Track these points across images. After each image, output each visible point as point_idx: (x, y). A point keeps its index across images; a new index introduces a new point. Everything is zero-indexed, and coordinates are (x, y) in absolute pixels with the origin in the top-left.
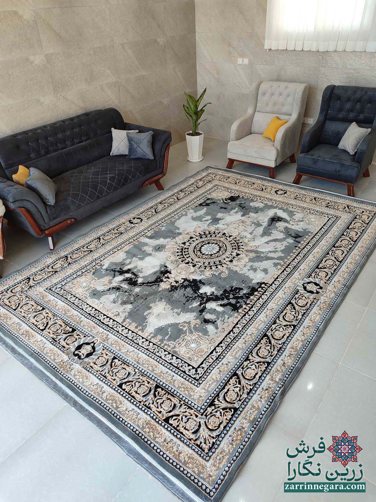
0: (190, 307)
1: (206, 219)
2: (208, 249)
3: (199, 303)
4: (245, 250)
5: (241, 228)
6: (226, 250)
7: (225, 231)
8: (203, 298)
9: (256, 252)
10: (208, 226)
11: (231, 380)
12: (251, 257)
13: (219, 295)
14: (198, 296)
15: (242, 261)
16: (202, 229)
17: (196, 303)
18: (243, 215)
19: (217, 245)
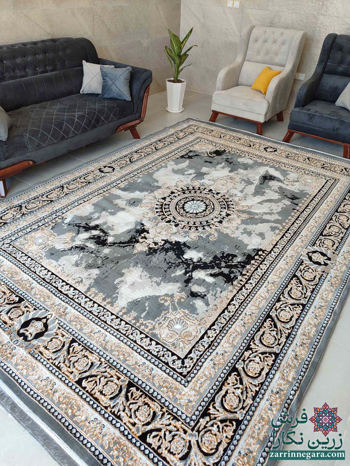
0: (173, 275)
1: (189, 172)
2: (193, 207)
3: (183, 271)
4: (236, 210)
5: (230, 185)
6: (214, 208)
7: (211, 188)
8: (188, 265)
9: (249, 213)
10: (191, 181)
11: (229, 378)
12: (243, 219)
13: (208, 262)
14: (183, 262)
15: (233, 222)
16: (185, 183)
17: (180, 271)
18: (231, 171)
19: (202, 203)
